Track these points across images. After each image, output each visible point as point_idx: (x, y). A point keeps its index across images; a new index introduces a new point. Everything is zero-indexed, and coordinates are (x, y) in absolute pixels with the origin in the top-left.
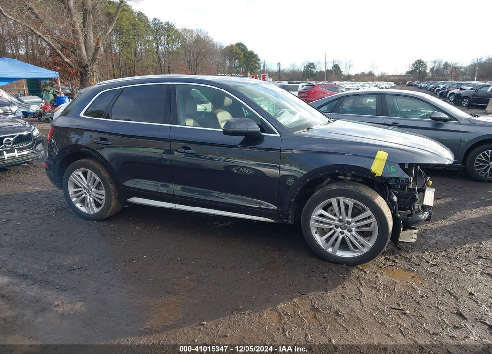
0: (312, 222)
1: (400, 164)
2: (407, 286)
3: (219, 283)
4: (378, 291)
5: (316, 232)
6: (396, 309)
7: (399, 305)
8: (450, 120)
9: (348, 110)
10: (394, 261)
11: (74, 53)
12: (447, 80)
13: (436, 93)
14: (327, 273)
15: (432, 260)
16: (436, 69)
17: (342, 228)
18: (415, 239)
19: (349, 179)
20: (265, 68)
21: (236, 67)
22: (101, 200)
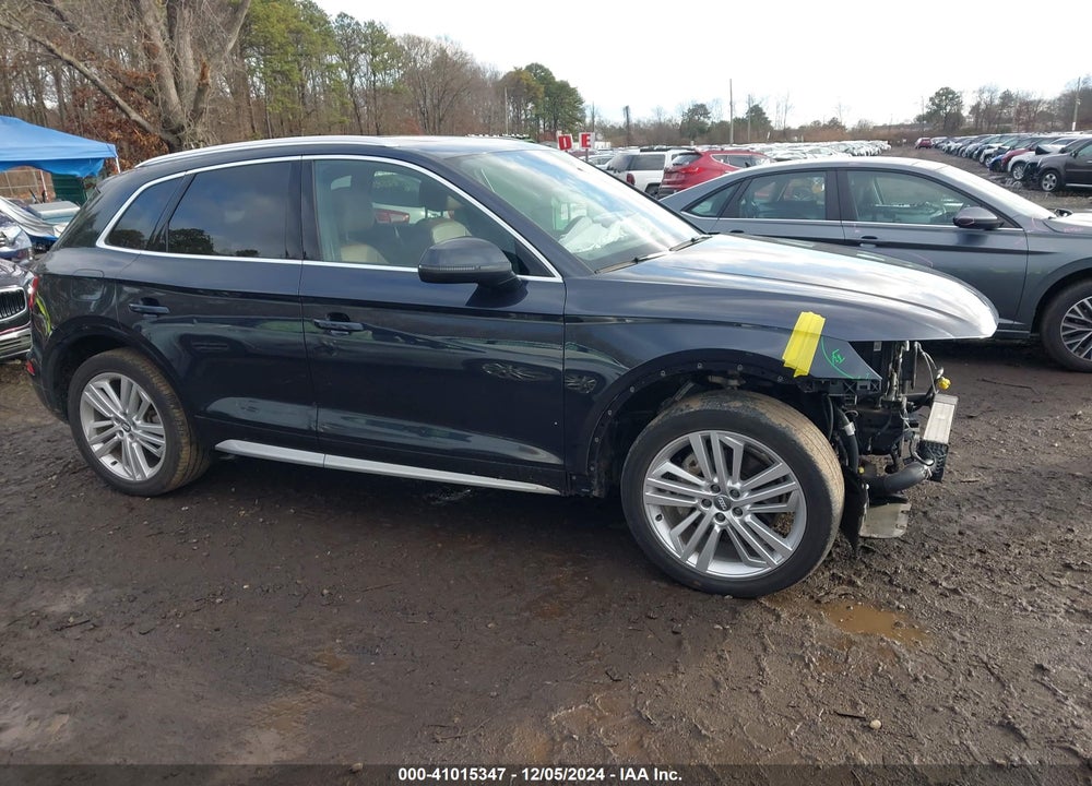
0: (648, 493)
1: (855, 345)
2: (881, 650)
3: (413, 654)
4: (807, 666)
5: (659, 518)
6: (845, 716)
7: (854, 705)
8: (1001, 225)
9: (761, 208)
10: (851, 583)
11: (151, 99)
12: (1009, 131)
13: (983, 163)
14: (684, 621)
15: (946, 579)
16: (983, 106)
17: (719, 507)
18: (902, 527)
19: (734, 383)
20: (596, 119)
21: (531, 119)
22: (157, 446)
